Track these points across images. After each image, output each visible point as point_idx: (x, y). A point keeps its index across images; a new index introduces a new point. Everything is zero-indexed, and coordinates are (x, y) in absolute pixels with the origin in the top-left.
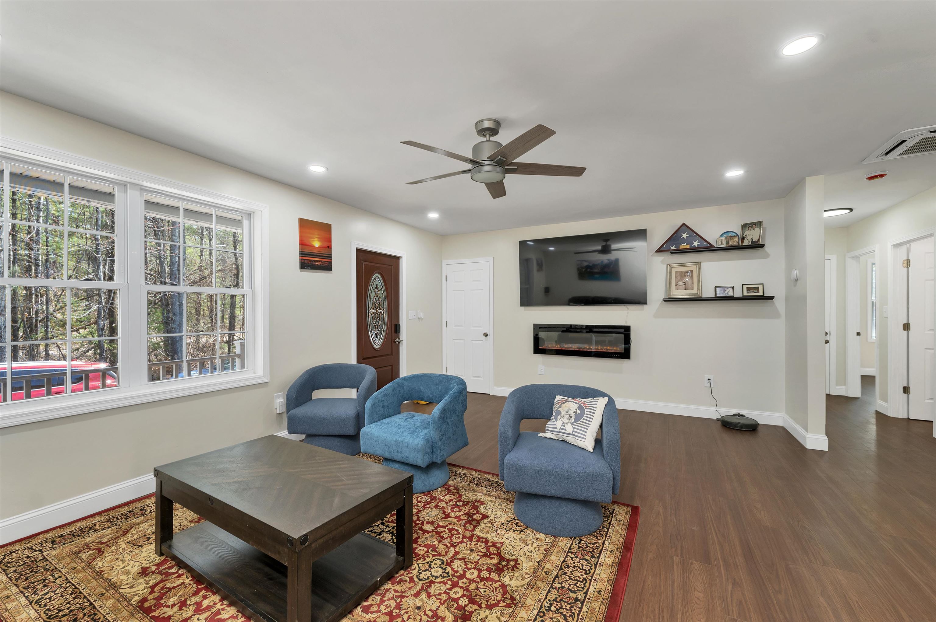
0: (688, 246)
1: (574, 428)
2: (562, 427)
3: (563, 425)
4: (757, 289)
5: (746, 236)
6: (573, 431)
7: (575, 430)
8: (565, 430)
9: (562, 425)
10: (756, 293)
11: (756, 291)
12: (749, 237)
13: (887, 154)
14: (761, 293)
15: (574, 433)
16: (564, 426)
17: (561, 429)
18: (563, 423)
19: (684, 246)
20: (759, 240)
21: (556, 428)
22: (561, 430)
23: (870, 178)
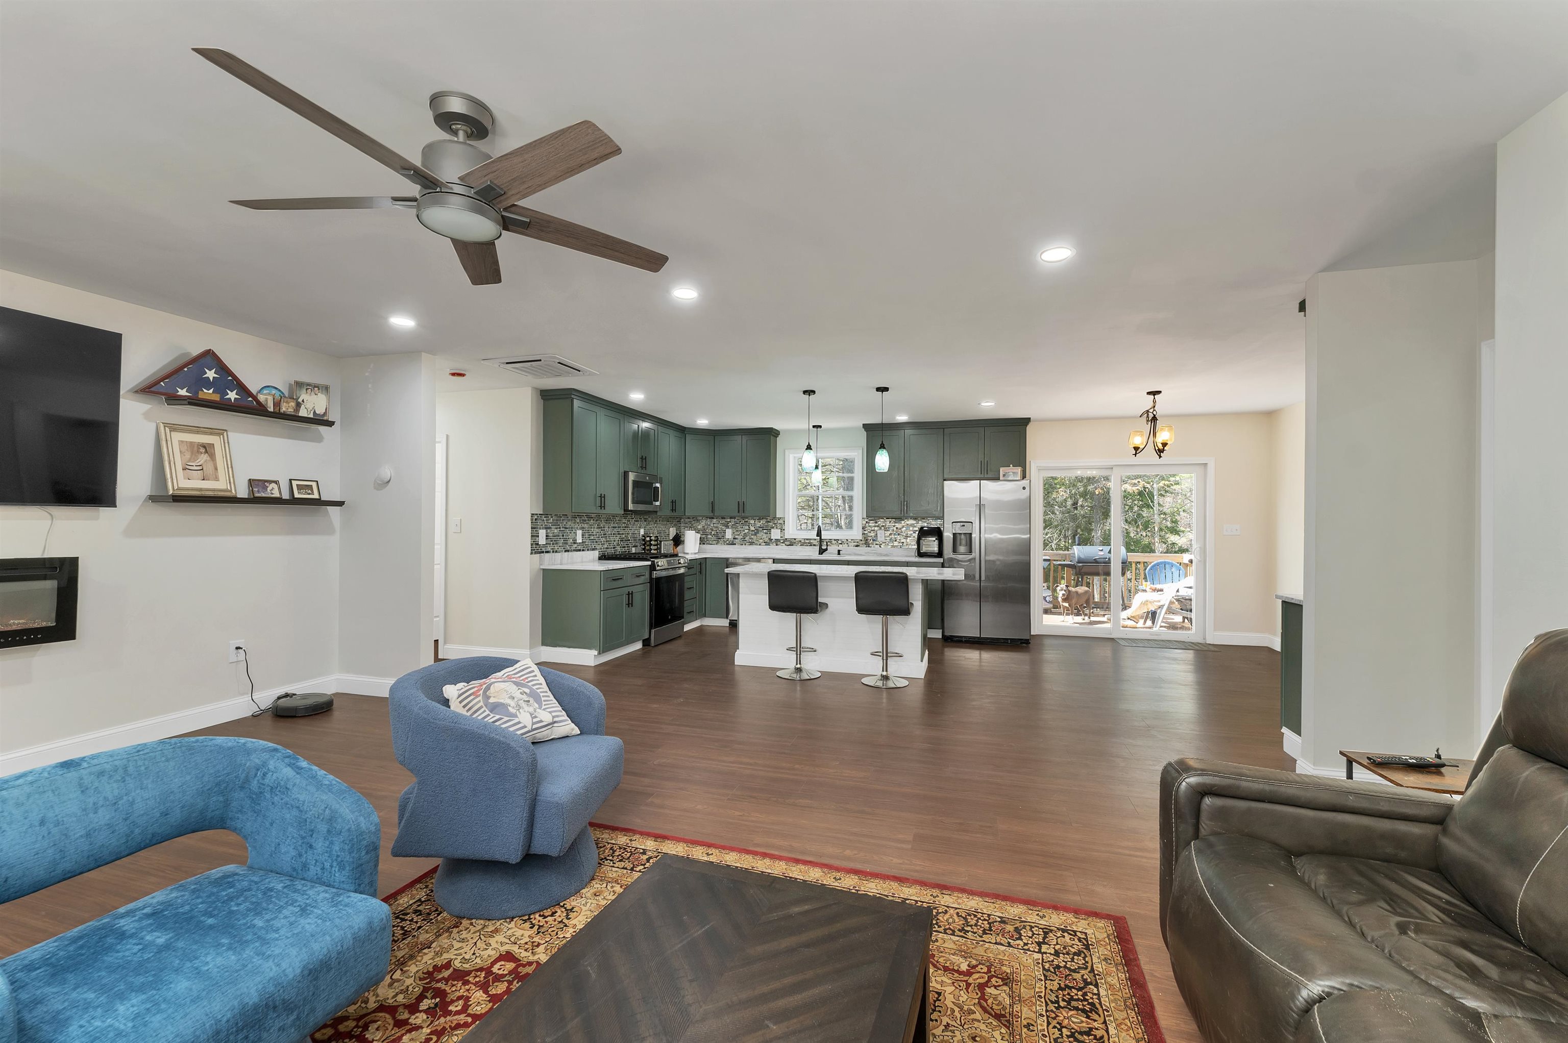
0: (216, 397)
1: (550, 712)
2: (535, 720)
3: (533, 716)
4: (310, 487)
5: (303, 401)
6: (554, 717)
7: (554, 714)
8: (541, 721)
9: (533, 718)
10: (309, 494)
11: (310, 491)
12: (309, 405)
13: (507, 363)
14: (316, 496)
15: (556, 719)
16: (536, 717)
17: (533, 724)
18: (531, 714)
19: (208, 393)
20: (325, 414)
21: (525, 727)
22: (534, 727)
23: (453, 374)
